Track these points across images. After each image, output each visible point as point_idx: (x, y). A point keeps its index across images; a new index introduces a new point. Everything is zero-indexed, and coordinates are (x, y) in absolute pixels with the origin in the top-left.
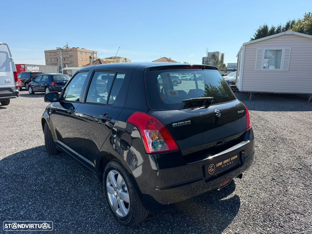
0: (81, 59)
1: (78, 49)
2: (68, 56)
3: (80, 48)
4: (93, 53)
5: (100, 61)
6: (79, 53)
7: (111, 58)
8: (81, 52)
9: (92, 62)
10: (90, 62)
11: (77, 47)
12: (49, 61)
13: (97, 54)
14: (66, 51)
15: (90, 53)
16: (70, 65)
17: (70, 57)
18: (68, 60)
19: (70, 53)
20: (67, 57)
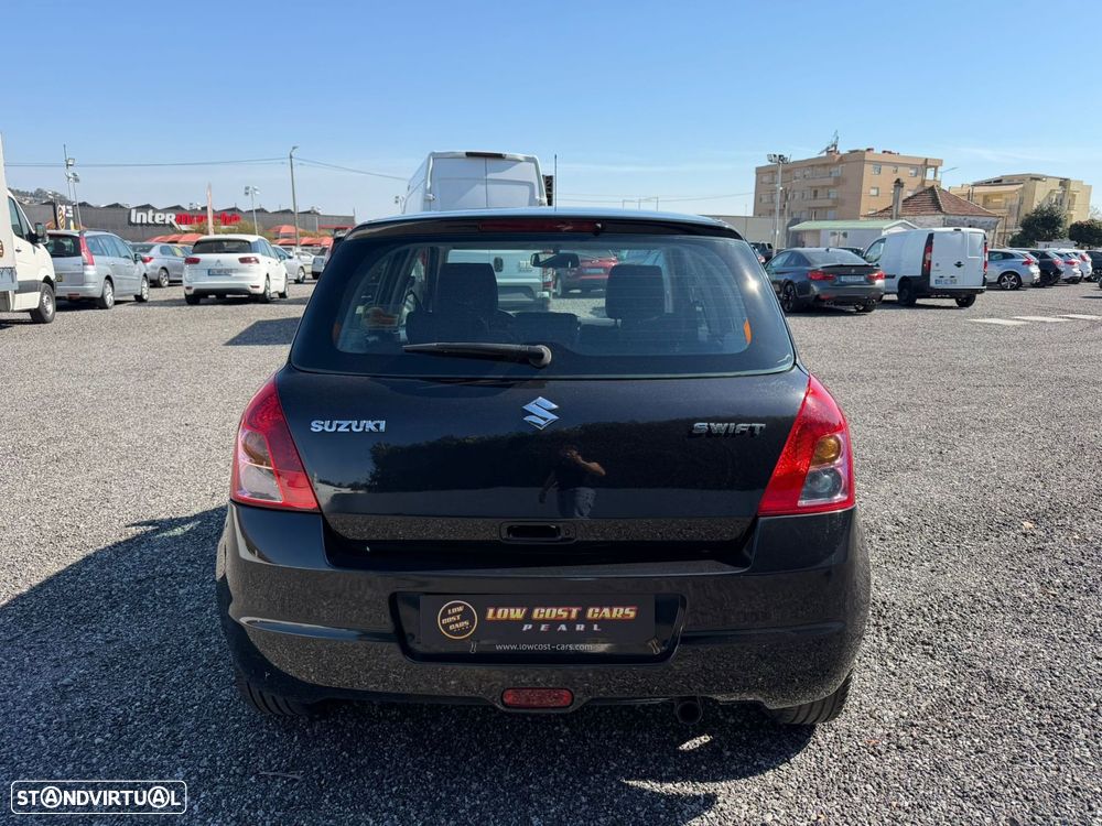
0: (874, 192)
1: (868, 156)
2: (830, 181)
3: (878, 151)
4: (926, 164)
5: (935, 194)
6: (868, 169)
7: (1000, 181)
8: (878, 165)
9: (901, 203)
10: (896, 200)
11: (864, 149)
12: (765, 200)
13: (940, 169)
14: (825, 165)
15: (912, 166)
16: (831, 213)
17: (833, 187)
18: (829, 194)
19: (837, 171)
20: (824, 187)
